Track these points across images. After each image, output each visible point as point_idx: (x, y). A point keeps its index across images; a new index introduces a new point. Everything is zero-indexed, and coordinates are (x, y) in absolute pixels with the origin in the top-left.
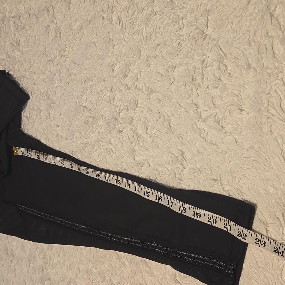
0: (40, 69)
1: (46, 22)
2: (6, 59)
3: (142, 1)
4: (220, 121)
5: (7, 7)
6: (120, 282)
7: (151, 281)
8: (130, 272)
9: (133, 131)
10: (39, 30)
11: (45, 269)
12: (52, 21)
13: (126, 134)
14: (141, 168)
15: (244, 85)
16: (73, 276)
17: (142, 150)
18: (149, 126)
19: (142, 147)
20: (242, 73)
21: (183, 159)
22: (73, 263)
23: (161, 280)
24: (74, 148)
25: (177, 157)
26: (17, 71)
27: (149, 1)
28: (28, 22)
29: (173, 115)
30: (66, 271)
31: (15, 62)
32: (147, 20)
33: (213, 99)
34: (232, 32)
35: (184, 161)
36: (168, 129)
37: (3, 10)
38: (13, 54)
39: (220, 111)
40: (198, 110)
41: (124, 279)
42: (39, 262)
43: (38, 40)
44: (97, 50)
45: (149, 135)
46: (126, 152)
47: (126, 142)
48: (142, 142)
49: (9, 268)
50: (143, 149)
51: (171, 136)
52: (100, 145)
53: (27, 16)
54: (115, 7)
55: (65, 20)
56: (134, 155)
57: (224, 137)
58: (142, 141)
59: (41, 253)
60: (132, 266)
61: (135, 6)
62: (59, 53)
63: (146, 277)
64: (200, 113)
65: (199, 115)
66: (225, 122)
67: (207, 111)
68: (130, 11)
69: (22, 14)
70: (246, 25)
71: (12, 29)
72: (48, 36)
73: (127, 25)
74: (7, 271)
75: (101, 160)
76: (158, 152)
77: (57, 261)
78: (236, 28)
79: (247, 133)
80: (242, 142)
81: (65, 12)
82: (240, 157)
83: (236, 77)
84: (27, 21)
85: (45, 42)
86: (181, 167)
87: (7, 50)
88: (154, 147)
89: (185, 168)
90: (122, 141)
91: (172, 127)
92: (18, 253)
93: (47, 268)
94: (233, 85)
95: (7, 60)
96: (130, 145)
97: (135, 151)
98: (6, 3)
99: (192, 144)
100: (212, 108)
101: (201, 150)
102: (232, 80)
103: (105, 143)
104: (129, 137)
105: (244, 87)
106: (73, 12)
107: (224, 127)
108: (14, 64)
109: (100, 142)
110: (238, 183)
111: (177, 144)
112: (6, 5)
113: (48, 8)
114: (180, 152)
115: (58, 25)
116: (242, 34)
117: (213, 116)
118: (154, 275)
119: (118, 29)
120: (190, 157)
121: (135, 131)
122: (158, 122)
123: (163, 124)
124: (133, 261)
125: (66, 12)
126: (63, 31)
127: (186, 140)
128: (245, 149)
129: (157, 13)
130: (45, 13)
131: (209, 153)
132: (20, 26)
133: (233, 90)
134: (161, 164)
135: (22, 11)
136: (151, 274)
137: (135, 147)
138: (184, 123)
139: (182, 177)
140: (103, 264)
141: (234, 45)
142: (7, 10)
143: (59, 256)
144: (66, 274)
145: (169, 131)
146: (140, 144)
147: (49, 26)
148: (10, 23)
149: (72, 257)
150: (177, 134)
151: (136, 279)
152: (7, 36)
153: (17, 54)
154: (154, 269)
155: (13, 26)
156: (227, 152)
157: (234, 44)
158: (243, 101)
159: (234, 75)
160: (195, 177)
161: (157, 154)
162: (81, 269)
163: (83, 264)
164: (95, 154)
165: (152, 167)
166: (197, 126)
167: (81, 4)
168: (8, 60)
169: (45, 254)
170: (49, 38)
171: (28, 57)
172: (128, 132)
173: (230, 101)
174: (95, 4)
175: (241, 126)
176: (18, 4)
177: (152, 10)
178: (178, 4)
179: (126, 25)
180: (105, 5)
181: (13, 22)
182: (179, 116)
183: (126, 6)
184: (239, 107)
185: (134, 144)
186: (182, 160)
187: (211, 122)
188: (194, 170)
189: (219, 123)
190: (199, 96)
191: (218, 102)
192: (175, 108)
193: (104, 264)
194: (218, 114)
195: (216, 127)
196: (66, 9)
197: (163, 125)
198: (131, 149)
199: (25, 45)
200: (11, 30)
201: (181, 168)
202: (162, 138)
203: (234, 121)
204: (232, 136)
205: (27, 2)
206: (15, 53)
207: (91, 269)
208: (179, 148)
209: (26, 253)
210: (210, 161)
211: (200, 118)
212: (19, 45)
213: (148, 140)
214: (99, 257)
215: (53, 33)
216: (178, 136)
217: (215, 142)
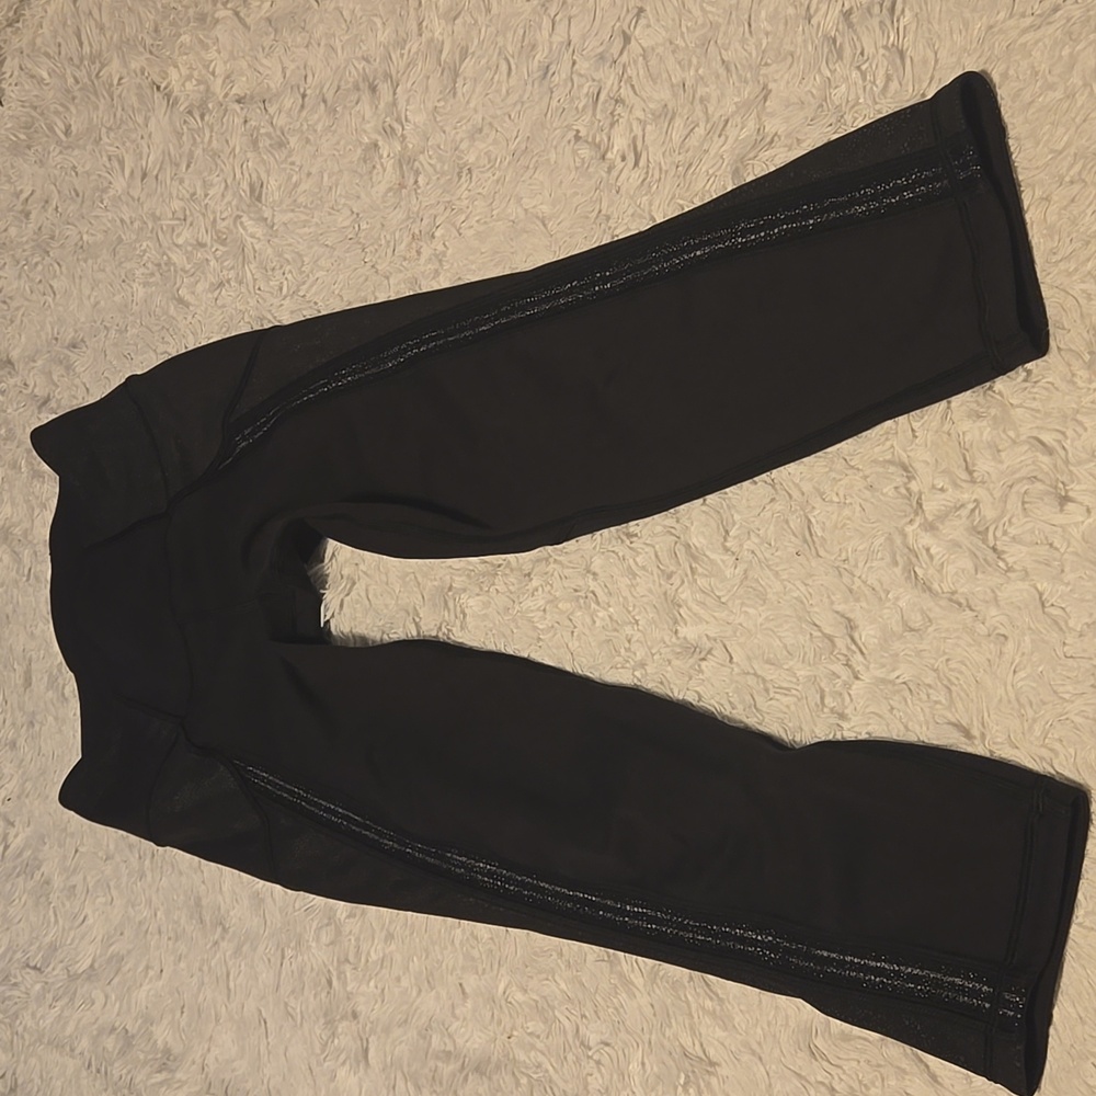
0: (336, 292)
1: (365, 131)
2: (209, 244)
3: (722, 94)
4: (987, 528)
5: (216, 59)
6: (609, 1041)
7: (723, 1044)
8: (648, 1011)
9: (674, 538)
10: (336, 153)
11: (339, 978)
12: (388, 130)
13: (648, 545)
14: (699, 666)
15: (1079, 417)
16: (438, 1011)
17: (704, 604)
18: (734, 523)
19: (704, 592)
20: (1073, 375)
21: (854, 647)
22: (440, 967)
23: (759, 1044)
24: (457, 578)
25: (830, 639)
26: (250, 292)
27: (752, 97)
28: (299, 123)
29: (821, 494)
30: (414, 993)
31: (244, 257)
32: (742, 163)
33: (967, 450)
34: (1045, 232)
35: (855, 652)
36: (805, 541)
37: (204, 72)
38: (237, 228)
39: (992, 495)
40: (909, 486)
41: (628, 1032)
42: (318, 954)
43: (331, 188)
44: (551, 246)
45: (733, 553)
46: (646, 606)
47: (647, 571)
48: (706, 576)
49: (205, 968)
50: (709, 601)
51: (813, 564)
52: (552, 575)
53: (292, 101)
54: (623, 102)
55: (437, 129)
56: (676, 619)
57: (1002, 585)
58: (706, 572)
59: (327, 925)
60: (657, 991)
61: (698, 107)
62: (411, 243)
63: (703, 1031)
64: (920, 498)
65: (914, 503)
66: (1005, 533)
67: (942, 490)
68: (678, 122)
69: (274, 91)
71: (238, 141)
72: (371, 179)
73: (666, 172)
74: (195, 979)
75: (553, 627)
76: (764, 616)
77: (381, 955)
78: (1059, 220)
79: (1084, 576)
80: (1063, 606)
81: (438, 101)
82: (1054, 654)
83: (1053, 384)
84: (292, 118)
85: (358, 197)
86: (845, 674)
87: (214, 212)
88: (749, 598)
89: (857, 678)
90: (634, 567)
91: (817, 536)
92: (240, 919)
93: (346, 976)
94: (1038, 411)
95: (213, 250)
96: (662, 582)
97: (680, 606)
98: (215, 48)
99: (883, 596)
100: (964, 485)
101: (916, 620)
102: (1037, 396)
103: (571, 570)
104: (659, 554)
105: (1077, 421)
106: (468, 102)
107: (1004, 552)
108: (240, 266)
109: (552, 565)
110: (1042, 739)
111: (834, 594)
112: (212, 54)
114: (841, 623)
115: (411, 146)
116: (1079, 244)
117: (964, 512)
118: (734, 1026)
119: (631, 180)
120: (876, 641)
121: (682, 537)
122: (767, 514)
123: (787, 522)
124: (661, 974)
125: (442, 103)
126: (426, 166)
127: (864, 582)
128: (1070, 629)
129: (776, 138)
130: (363, 97)
131: (943, 635)
132: (268, 135)
133: (1037, 427)
134: (772, 656)
135: (276, 82)
136: (725, 1021)
137: (680, 590)
138: (861, 526)
139: (846, 708)
140: (550, 978)
141: (1051, 276)
142: (218, 72)
143: (390, 937)
144: (414, 1002)
145: (806, 546)
146: (698, 581)
147: (376, 145)
148: (228, 120)
149: (437, 948)
150: (833, 558)
151: (668, 1033)
152: (217, 165)
153: (250, 230)
154: (735, 1005)
155: (239, 132)
156: (1006, 637)
157: (1049, 274)
158: (1072, 468)
159: (1044, 377)
160: (892, 708)
161: (760, 620)
162: (468, 990)
163: (477, 973)
164: (531, 604)
165: (738, 664)
166: (905, 536)
167: (496, 77)
168: (217, 250)
169: (338, 932)
170: (372, 187)
171: (290, 245)
172: (657, 539)
173: (1027, 466)
174: (546, 83)
175: (1062, 550)
176: (260, 56)
177: (759, 130)
178: (856, 119)
179: (661, 169)
180: (585, 90)
181: (242, 120)
182: (843, 500)
183: (663, 103)
184: (1056, 487)
185: (676, 580)
186: (848, 649)
187: (955, 529)
188: (890, 686)
189: (987, 535)
190: (916, 437)
191: (984, 465)
192: (831, 470)
193: (553, 977)
194: (981, 505)
195: (973, 549)
196: (441, 92)
197: (786, 527)
198: (666, 599)
199: (281, 202)
200: (231, 146)
201: (844, 678)
202: (777, 569)
203: (1037, 532)
204: (1027, 583)
205: (294, 53)
206: (244, 228)
207: (504, 993)
208: (840, 608)
209: (269, 923)
210: (948, 660)
211: (917, 514)
212: (259, 199)
213: (728, 573)
214: (535, 954)
215: (389, 169)
216: (837, 568)
217: (967, 600)
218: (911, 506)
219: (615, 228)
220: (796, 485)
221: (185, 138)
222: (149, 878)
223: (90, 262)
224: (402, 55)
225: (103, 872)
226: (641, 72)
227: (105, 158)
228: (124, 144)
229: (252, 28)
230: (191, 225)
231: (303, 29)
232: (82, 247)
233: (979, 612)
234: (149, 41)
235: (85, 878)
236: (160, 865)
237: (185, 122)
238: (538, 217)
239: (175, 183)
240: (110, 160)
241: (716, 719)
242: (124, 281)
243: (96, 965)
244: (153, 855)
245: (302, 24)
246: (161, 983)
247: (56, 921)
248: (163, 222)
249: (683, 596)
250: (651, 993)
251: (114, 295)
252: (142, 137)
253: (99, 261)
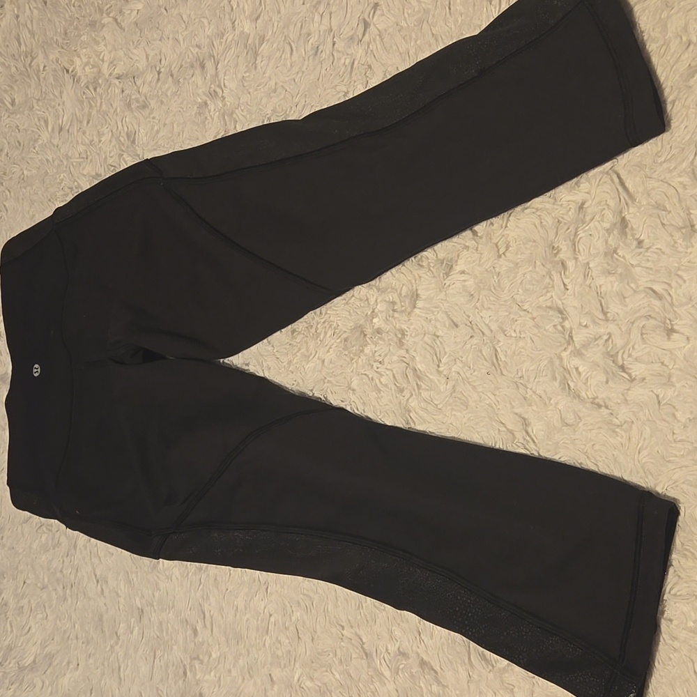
1: (198, 95)
2: (102, 174)
4: (618, 352)
5: (104, 51)
9: (405, 364)
10: (181, 110)
11: (191, 671)
12: (213, 93)
13: (388, 369)
15: (679, 273)
16: (256, 692)
17: (427, 410)
18: (445, 353)
19: (426, 402)
20: (675, 242)
21: (528, 438)
22: (257, 662)
25: (512, 432)
28: (156, 91)
29: (504, 331)
30: (240, 681)
33: (603, 298)
35: (528, 442)
36: (494, 365)
37: (96, 59)
38: (120, 162)
39: (620, 329)
40: (563, 324)
42: (177, 654)
43: (179, 134)
45: (445, 374)
46: (388, 412)
47: (388, 388)
48: (428, 390)
49: (106, 663)
50: (430, 408)
51: (499, 381)
53: (152, 76)
55: (245, 92)
56: (408, 420)
57: (628, 391)
58: (427, 388)
64: (571, 332)
65: (567, 337)
66: (630, 356)
67: (586, 326)
69: (141, 70)
70: (686, 127)
71: (118, 104)
72: (205, 126)
74: (99, 670)
76: (467, 417)
77: (219, 654)
79: (686, 385)
81: (245, 73)
82: (666, 439)
83: (661, 250)
84: (151, 87)
85: (197, 139)
87: (105, 153)
88: (456, 405)
90: (379, 385)
91: (501, 360)
93: (195, 667)
94: (651, 269)
96: (398, 395)
97: (410, 411)
98: (103, 43)
99: (547, 402)
100: (600, 322)
101: (570, 419)
102: (650, 258)
103: (338, 388)
104: (396, 375)
105: (678, 275)
106: (264, 73)
107: (629, 369)
109: (326, 384)
111: (514, 401)
112: (101, 47)
113: (203, 61)
114: (519, 422)
115: (229, 104)
116: (677, 150)
117: (601, 342)
120: (543, 433)
121: (410, 363)
122: (468, 346)
123: (481, 351)
125: (247, 74)
126: (240, 117)
127: (534, 392)
130: (196, 72)
131: (590, 427)
132: (137, 100)
133: (651, 281)
135: (142, 65)
137: (410, 400)
138: (532, 353)
140: (329, 670)
141: (657, 173)
142: (105, 59)
144: (240, 686)
145: (493, 368)
146: (422, 394)
147: (206, 103)
148: (111, 91)
149: (254, 649)
150: (512, 376)
152: (106, 120)
153: (129, 163)
154: (453, 691)
155: (119, 98)
157: (655, 171)
158: (676, 309)
159: (653, 244)
161: (465, 420)
162: (274, 679)
163: (280, 667)
166: (561, 359)
167: (283, 56)
170: (206, 131)
172: (394, 366)
173: (644, 308)
174: (317, 58)
175: (670, 367)
176: (132, 47)
180: (343, 61)
181: (120, 90)
182: (518, 335)
183: (395, 67)
184: (665, 323)
185: (407, 393)
186: (525, 439)
187: (595, 354)
189: (617, 358)
190: (567, 290)
191: (614, 308)
192: (510, 313)
193: (331, 670)
194: (613, 337)
195: (606, 367)
196: (247, 66)
197: (480, 355)
198: (401, 406)
199: (148, 143)
200: (114, 107)
202: (475, 384)
203: (652, 355)
204: (647, 390)
205: (153, 44)
206: (125, 162)
207: (299, 680)
208: (518, 411)
210: (593, 445)
211: (569, 344)
212: (133, 142)
213: (442, 388)
214: (319, 653)
215: (216, 119)
216: (516, 382)
217: (605, 403)
218: (565, 338)
220: (487, 325)
221: (85, 104)
222: (70, 601)
223: (28, 188)
224: (221, 43)
225: (41, 597)
226: (379, 47)
227: (36, 119)
228: (47, 109)
229: (126, 30)
230: (91, 161)
231: (158, 28)
232: (23, 179)
233: (613, 410)
234: (60, 41)
235: (29, 602)
236: (76, 592)
237: (84, 93)
239: (80, 134)
240: (39, 120)
242: (50, 200)
243: (37, 660)
244: (72, 586)
245: (157, 25)
246: (77, 673)
247: (12, 631)
248: (72, 160)
249: (412, 405)
250: (396, 682)
251: (44, 210)
252: (59, 105)
253: (34, 187)
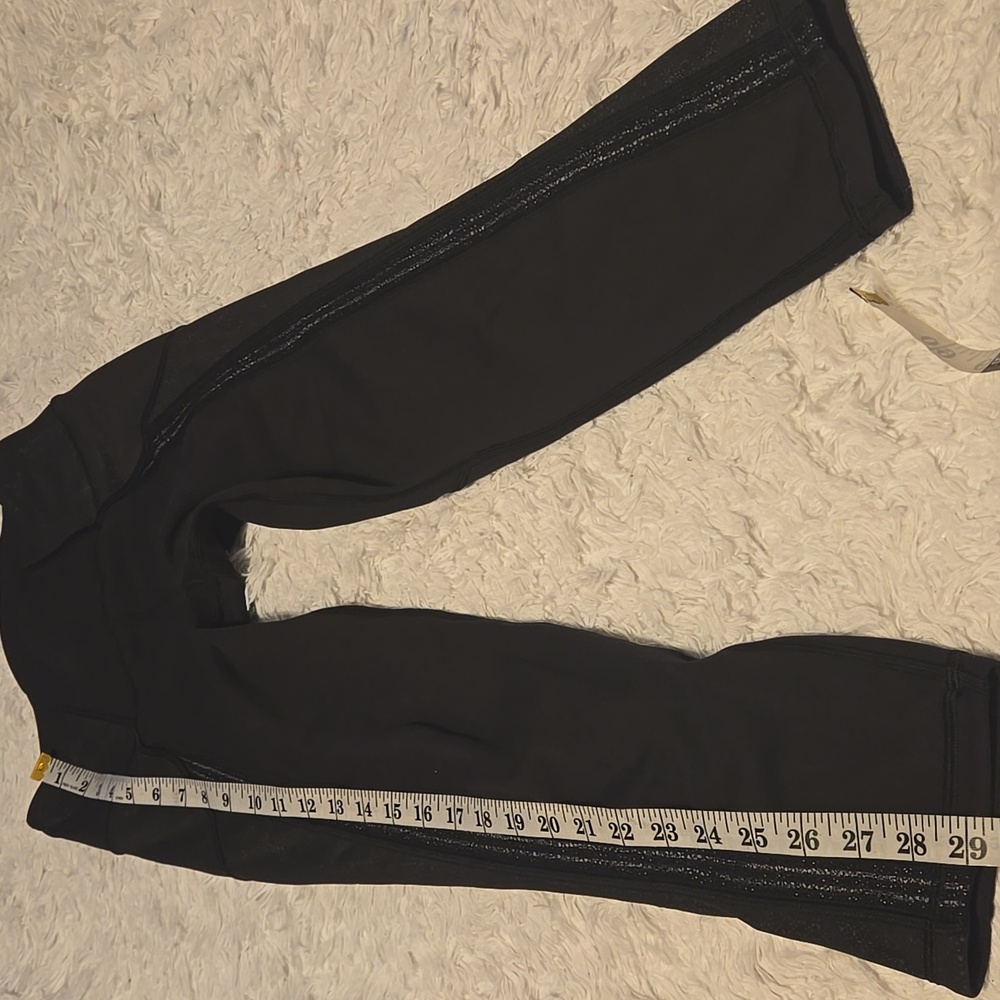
0: (236, 284)
1: (247, 124)
2: (117, 258)
3: (571, 20)
4: (873, 399)
5: (109, 84)
6: (558, 992)
7: (669, 980)
8: (592, 953)
9: (568, 464)
10: (224, 151)
11: (294, 964)
12: (267, 118)
13: (545, 476)
14: (607, 590)
15: (951, 270)
16: (391, 984)
17: (605, 526)
18: (625, 441)
19: (603, 514)
20: (941, 229)
21: (754, 545)
22: (389, 938)
23: (706, 974)
24: (369, 542)
25: (730, 540)
26: (157, 298)
27: (598, 17)
28: (186, 128)
29: (707, 396)
30: (367, 969)
31: (149, 266)
32: (595, 81)
33: (845, 326)
34: (895, 92)
35: (756, 550)
37: (100, 98)
38: (142, 241)
39: (874, 365)
40: (792, 372)
41: (574, 979)
42: (273, 942)
43: (222, 186)
44: (426, 201)
45: (627, 470)
46: (550, 539)
47: (547, 503)
48: (604, 497)
49: (169, 972)
50: (609, 522)
51: (705, 467)
52: (458, 523)
53: (179, 108)
54: (479, 47)
55: (312, 109)
56: (579, 546)
57: (894, 455)
58: (603, 494)
59: (278, 910)
60: (600, 933)
61: (550, 37)
62: (298, 223)
63: (648, 968)
64: (803, 381)
65: (798, 387)
66: (892, 402)
67: (825, 369)
68: (532, 56)
69: (164, 103)
70: (942, 63)
71: (134, 156)
72: (257, 169)
73: (526, 106)
74: (161, 984)
75: (463, 574)
76: (664, 528)
77: (332, 934)
78: (908, 77)
79: (976, 432)
80: (959, 467)
81: (310, 82)
82: (955, 517)
83: (922, 243)
84: (180, 124)
85: (248, 190)
86: (748, 573)
87: (119, 228)
88: (646, 513)
89: (762, 576)
90: (534, 500)
91: (707, 438)
92: (197, 918)
93: (301, 961)
94: (910, 272)
95: (121, 263)
96: (562, 511)
97: (581, 532)
98: (108, 73)
99: (779, 489)
100: (845, 359)
101: (816, 506)
102: (908, 257)
103: (474, 515)
104: (557, 484)
105: (951, 275)
106: (337, 78)
107: (893, 421)
108: (146, 274)
109: (457, 514)
110: (953, 608)
111: (729, 495)
112: (106, 80)
113: (250, 76)
114: (740, 522)
115: (289, 130)
116: (931, 97)
117: (848, 387)
118: (679, 959)
119: (494, 121)
120: (775, 535)
121: (577, 463)
122: (655, 426)
123: (675, 430)
124: (601, 913)
125: (314, 84)
126: (306, 147)
127: (758, 478)
128: (971, 489)
129: (626, 53)
130: (242, 91)
131: (843, 516)
132: (161, 145)
133: (912, 289)
134: (675, 568)
135: (164, 96)
136: (669, 955)
137: (581, 517)
138: (749, 421)
139: (753, 608)
140: (495, 934)
141: (907, 134)
142: (112, 95)
143: (339, 915)
144: (368, 977)
145: (696, 450)
146: (597, 505)
147: (258, 136)
148: (124, 138)
149: (384, 918)
150: (725, 458)
151: (614, 975)
152: (117, 183)
153: (153, 240)
154: (677, 936)
155: (134, 146)
156: (906, 508)
157: (904, 133)
158: (952, 324)
159: (912, 238)
160: (799, 601)
161: (661, 534)
162: (417, 958)
163: (425, 939)
164: (441, 555)
165: (644, 583)
166: (792, 422)
167: (361, 49)
168: (124, 263)
169: (289, 915)
170: (259, 177)
171: (190, 247)
172: (552, 470)
174: (406, 44)
175: (952, 409)
176: (147, 71)
177: (609, 47)
178: (700, 18)
179: (521, 106)
180: (443, 44)
181: (136, 135)
182: (728, 399)
183: (516, 41)
185: (575, 507)
186: (749, 547)
187: (842, 406)
188: (795, 579)
189: (873, 406)
190: (793, 321)
191: (864, 336)
192: (713, 370)
193: (498, 931)
194: (865, 378)
195: (861, 421)
196: (312, 73)
197: (675, 435)
198: (567, 526)
199: (179, 207)
200: (129, 161)
201: (748, 577)
202: (671, 478)
203: (923, 396)
204: (920, 449)
205: (177, 63)
206: (148, 239)
207: (453, 955)
208: (737, 507)
209: (224, 916)
210: (849, 542)
211: (801, 399)
212: (158, 208)
213: (624, 492)
214: (480, 911)
215: (272, 157)
216: (730, 468)
217: (862, 477)
218: (795, 390)
219: (484, 171)
220: (681, 392)
221: (87, 163)
222: (111, 888)
223: (15, 297)
224: (273, 45)
225: (69, 889)
226: (493, 15)
227: (20, 197)
228: (34, 179)
229: (138, 48)
230: (100, 244)
231: (183, 39)
232: (7, 285)
233: (875, 487)
234: (48, 77)
235: (53, 898)
236: (119, 872)
237: (86, 147)
238: (411, 176)
239: (83, 206)
240: (24, 196)
241: (628, 641)
242: (46, 310)
243: (69, 984)
244: (113, 864)
245: (182, 35)
246: (129, 993)
247: (31, 945)
248: (74, 245)
249: (584, 523)
250: (594, 935)
251: (39, 326)
252: (51, 171)
253: (23, 294)
